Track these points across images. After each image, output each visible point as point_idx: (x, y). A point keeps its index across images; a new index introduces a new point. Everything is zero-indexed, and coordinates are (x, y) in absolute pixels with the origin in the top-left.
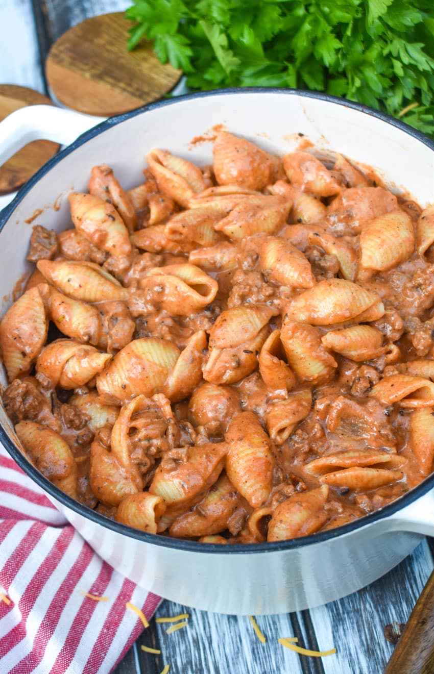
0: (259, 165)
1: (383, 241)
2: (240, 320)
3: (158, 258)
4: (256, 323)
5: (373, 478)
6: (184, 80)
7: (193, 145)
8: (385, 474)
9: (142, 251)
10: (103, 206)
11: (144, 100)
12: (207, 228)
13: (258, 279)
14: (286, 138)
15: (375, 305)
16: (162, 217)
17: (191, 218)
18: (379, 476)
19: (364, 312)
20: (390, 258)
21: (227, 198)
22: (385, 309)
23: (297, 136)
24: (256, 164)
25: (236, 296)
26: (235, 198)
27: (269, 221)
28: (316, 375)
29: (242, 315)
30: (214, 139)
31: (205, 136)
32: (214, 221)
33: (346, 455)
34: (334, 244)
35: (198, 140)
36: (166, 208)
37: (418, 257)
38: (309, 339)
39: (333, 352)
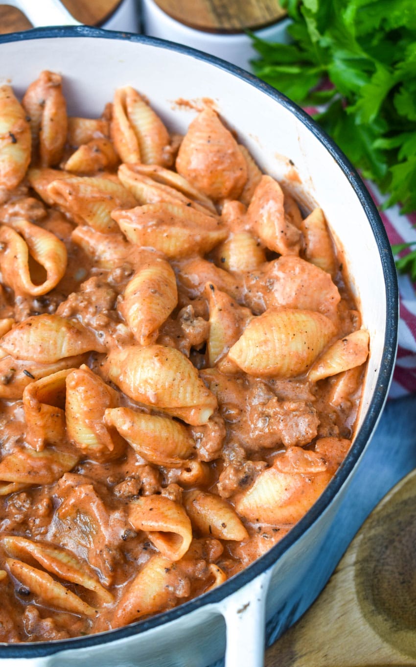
0: (223, 170)
1: (266, 342)
2: (46, 334)
3: (40, 212)
4: (61, 349)
5: (58, 598)
6: (288, 23)
7: (178, 106)
8: (74, 601)
9: (32, 192)
10: (13, 120)
11: (221, 22)
12: (104, 210)
13: (105, 300)
14: (278, 157)
15: (198, 408)
16: (83, 168)
17: (89, 189)
18: (66, 600)
19: (181, 408)
20: (263, 365)
21: (157, 188)
22: (210, 419)
23: (288, 161)
24: (220, 168)
25: (68, 305)
26: (168, 193)
27: (173, 241)
28: (84, 446)
29: (51, 330)
30: (200, 111)
31: (193, 104)
32: (116, 205)
33: (56, 554)
34: (221, 310)
35: (183, 103)
36: (96, 160)
37: (303, 382)
38: (92, 402)
39: (113, 431)
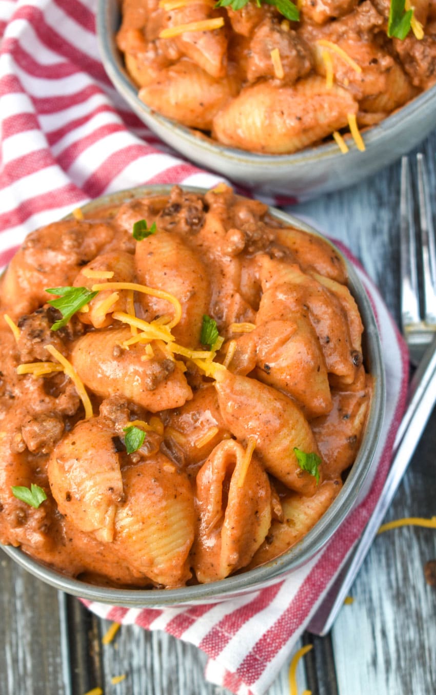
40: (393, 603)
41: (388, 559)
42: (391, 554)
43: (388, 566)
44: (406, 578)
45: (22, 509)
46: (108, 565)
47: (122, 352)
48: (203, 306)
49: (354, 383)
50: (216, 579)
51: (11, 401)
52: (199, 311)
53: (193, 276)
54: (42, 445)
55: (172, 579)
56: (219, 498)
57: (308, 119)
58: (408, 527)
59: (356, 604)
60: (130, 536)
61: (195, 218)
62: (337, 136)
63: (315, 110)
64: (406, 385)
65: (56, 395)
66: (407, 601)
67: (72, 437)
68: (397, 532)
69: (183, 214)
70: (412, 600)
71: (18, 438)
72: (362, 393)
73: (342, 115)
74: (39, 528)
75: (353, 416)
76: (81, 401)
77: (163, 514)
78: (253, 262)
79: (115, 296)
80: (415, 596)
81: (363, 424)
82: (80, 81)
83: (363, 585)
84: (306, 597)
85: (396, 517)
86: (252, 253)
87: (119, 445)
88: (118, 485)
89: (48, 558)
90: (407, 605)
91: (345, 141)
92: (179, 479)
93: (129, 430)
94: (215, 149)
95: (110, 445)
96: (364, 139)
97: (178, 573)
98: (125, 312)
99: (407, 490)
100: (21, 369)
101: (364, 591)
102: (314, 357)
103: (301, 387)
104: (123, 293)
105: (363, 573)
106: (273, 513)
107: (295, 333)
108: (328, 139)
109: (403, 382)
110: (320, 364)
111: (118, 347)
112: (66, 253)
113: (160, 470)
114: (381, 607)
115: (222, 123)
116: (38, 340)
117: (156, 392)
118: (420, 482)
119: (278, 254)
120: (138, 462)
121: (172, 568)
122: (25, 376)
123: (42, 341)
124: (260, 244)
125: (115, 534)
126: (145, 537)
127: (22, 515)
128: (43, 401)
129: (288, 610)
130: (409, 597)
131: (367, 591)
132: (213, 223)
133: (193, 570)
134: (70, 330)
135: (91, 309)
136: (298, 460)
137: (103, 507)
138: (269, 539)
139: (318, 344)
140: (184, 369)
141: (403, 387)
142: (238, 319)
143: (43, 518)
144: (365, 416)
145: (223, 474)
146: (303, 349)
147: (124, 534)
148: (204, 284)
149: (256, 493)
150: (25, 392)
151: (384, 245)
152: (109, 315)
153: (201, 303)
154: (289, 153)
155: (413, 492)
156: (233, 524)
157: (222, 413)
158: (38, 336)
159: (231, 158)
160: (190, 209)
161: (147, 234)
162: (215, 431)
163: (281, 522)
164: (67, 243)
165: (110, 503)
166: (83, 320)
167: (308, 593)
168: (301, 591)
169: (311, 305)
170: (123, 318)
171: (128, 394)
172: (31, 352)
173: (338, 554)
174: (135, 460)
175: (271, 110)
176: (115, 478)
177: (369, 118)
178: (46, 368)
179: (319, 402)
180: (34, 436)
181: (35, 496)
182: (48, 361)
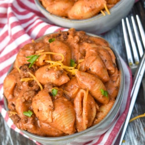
40: (137, 140)
41: (133, 128)
42: (134, 127)
43: (134, 130)
44: (139, 133)
45: (26, 118)
46: (52, 132)
47: (49, 69)
48: (70, 57)
49: (115, 72)
50: (83, 130)
51: (20, 91)
52: (69, 58)
53: (66, 49)
54: (29, 98)
55: (70, 132)
56: (81, 106)
57: (93, 7)
58: (138, 119)
59: (126, 142)
60: (57, 119)
61: (65, 36)
62: (102, 11)
63: (95, 4)
64: (132, 79)
65: (32, 86)
66: (141, 139)
67: (37, 95)
68: (135, 121)
69: (62, 36)
70: (142, 138)
71: (23, 98)
72: (117, 75)
73: (102, 5)
74: (32, 123)
75: (116, 81)
76: (39, 87)
77: (65, 112)
78: (82, 45)
79: (45, 56)
80: (143, 137)
81: (119, 84)
82: (31, 14)
83: (127, 136)
84: (111, 139)
85: (134, 117)
86: (82, 43)
87: (51, 94)
88: (52, 105)
89: (35, 132)
90: (141, 140)
91: (104, 13)
92: (69, 103)
93: (53, 90)
94: (69, 21)
95: (48, 94)
96: (109, 11)
97: (72, 129)
98: (48, 60)
99: (137, 109)
100: (22, 80)
101: (128, 138)
102: (102, 65)
103: (100, 73)
104: (47, 55)
105: (127, 133)
106: (97, 109)
107: (96, 58)
108: (100, 13)
109: (131, 78)
110: (104, 67)
111: (48, 68)
112: (31, 50)
113: (63, 100)
114: (133, 142)
115: (70, 13)
116: (25, 71)
117: (59, 79)
118: (140, 106)
119: (89, 42)
120: (57, 99)
121: (70, 128)
122: (23, 82)
123: (27, 71)
124: (84, 40)
125: (53, 119)
126: (61, 119)
127: (26, 119)
128: (29, 88)
129: (106, 143)
130: (141, 138)
131: (129, 138)
132: (70, 37)
133: (76, 129)
134: (34, 68)
135: (39, 60)
136: (102, 92)
137: (48, 112)
138: (96, 117)
139: (103, 62)
140: (67, 73)
141: (131, 79)
142: (80, 59)
143: (32, 120)
144: (119, 81)
145: (81, 99)
146: (99, 63)
147: (55, 119)
148: (70, 51)
149: (90, 103)
150: (23, 87)
151: (121, 46)
152: (44, 61)
153: (69, 56)
154: (89, 18)
155: (138, 110)
156: (85, 111)
157: (79, 83)
158: (26, 70)
159: (74, 22)
160: (64, 34)
161: (52, 41)
162: (77, 89)
163: (99, 112)
164: (31, 48)
165: (50, 110)
166: (37, 64)
167: (111, 137)
168: (109, 137)
169: (100, 52)
170: (48, 62)
171: (52, 81)
172: (24, 75)
173: (119, 126)
174: (56, 98)
175: (82, 6)
176: (51, 103)
177: (110, 6)
178: (28, 79)
179: (106, 77)
180: (27, 95)
181: (30, 114)
182: (29, 77)
